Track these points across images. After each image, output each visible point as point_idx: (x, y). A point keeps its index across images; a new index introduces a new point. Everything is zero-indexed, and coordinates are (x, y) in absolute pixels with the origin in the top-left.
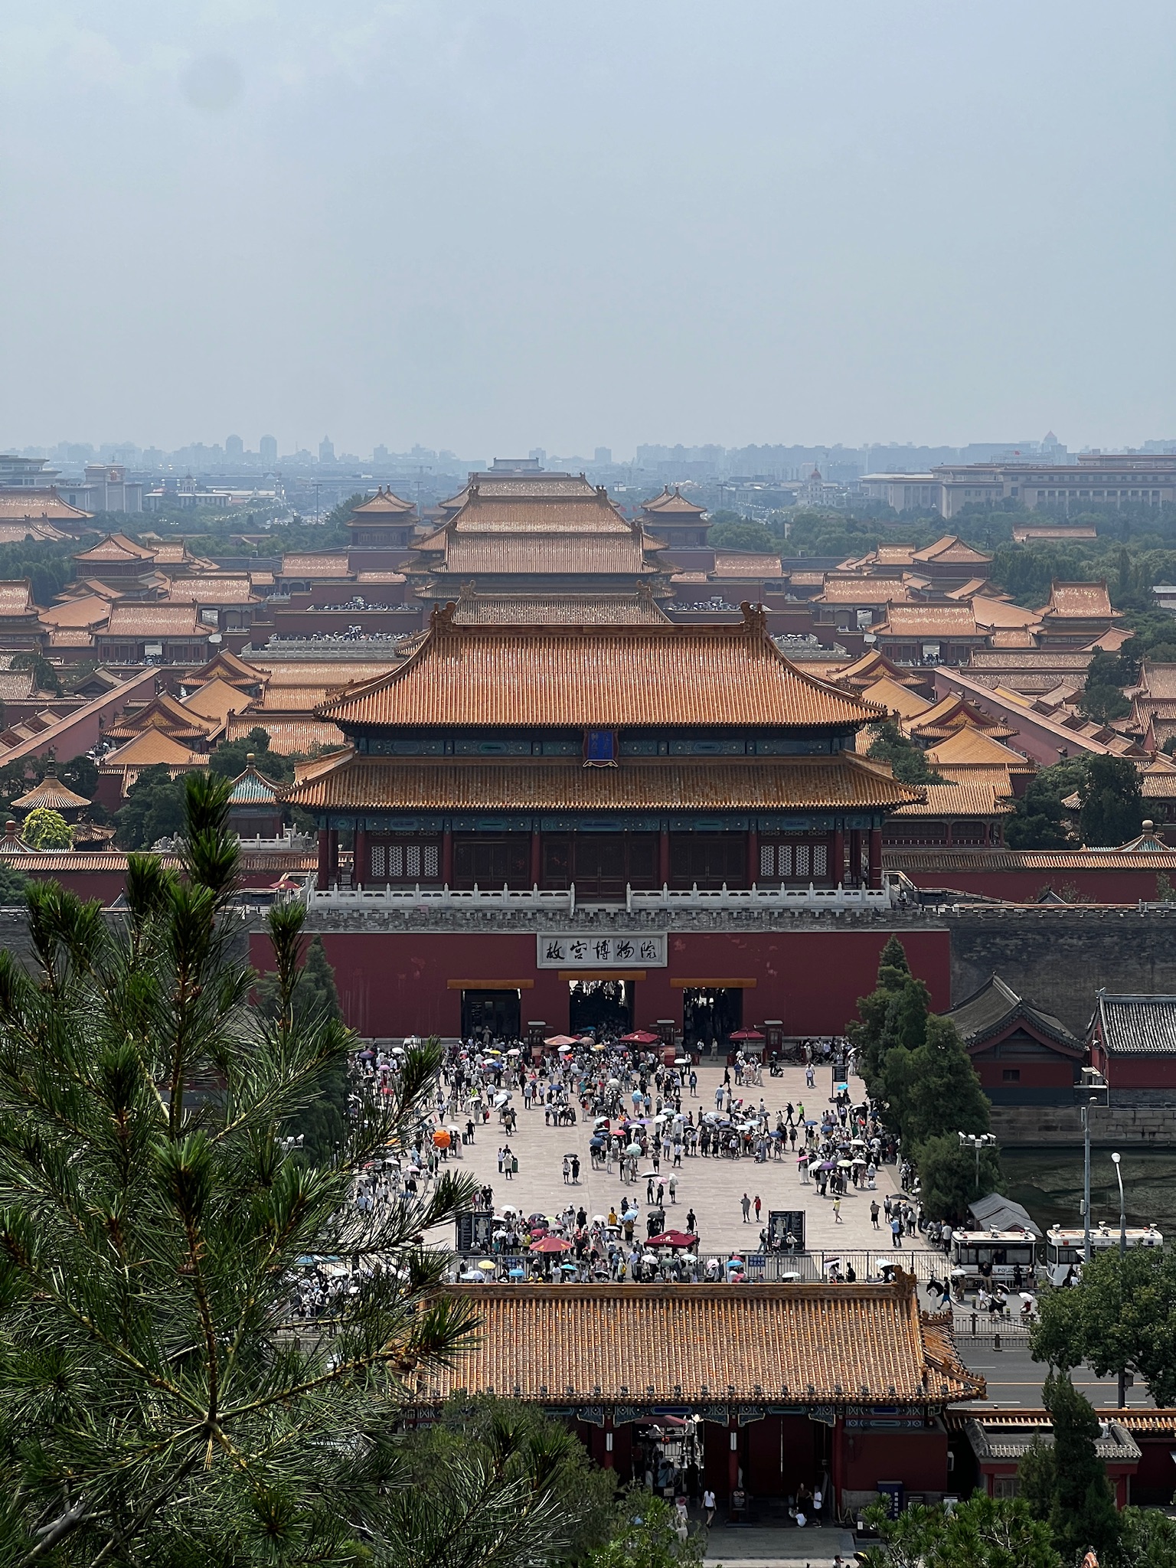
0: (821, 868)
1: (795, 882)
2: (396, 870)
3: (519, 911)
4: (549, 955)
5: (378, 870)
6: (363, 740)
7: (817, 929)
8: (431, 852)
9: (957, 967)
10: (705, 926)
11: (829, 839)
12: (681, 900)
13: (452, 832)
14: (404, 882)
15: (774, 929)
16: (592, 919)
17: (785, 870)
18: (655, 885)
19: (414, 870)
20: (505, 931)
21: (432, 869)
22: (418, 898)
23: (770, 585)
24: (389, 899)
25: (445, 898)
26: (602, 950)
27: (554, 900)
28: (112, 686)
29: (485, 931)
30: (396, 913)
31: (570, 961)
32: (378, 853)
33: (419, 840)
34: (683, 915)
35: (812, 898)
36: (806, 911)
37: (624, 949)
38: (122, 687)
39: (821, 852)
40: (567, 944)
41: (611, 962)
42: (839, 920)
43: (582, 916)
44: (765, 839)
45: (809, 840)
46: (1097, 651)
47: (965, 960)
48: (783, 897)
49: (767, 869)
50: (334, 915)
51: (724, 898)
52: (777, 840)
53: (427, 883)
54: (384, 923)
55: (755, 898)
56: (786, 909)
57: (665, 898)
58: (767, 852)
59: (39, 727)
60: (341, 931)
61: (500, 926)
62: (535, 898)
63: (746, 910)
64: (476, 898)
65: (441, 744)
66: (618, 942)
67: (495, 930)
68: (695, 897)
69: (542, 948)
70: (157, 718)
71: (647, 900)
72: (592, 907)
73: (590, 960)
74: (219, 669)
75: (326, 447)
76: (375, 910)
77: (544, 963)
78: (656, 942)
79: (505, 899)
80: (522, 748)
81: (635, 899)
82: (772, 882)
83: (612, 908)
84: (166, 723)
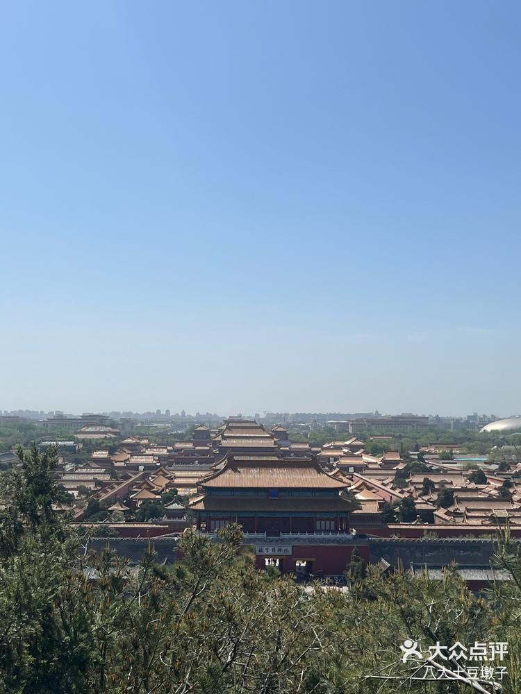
0: (333, 528)
1: (326, 531)
3: (251, 539)
5: (213, 527)
6: (209, 491)
7: (332, 544)
10: (302, 543)
11: (335, 519)
12: (295, 536)
16: (271, 541)
17: (323, 528)
18: (288, 532)
23: (306, 450)
26: (274, 550)
27: (261, 536)
28: (131, 477)
31: (265, 553)
32: (213, 522)
33: (225, 519)
34: (295, 540)
35: (331, 535)
36: (329, 540)
37: (280, 550)
38: (134, 477)
39: (333, 523)
40: (264, 548)
41: (276, 553)
42: (338, 542)
43: (268, 540)
44: (317, 519)
45: (330, 520)
46: (397, 469)
47: (373, 554)
48: (323, 535)
49: (318, 528)
51: (307, 535)
52: (321, 520)
55: (315, 535)
56: (323, 539)
57: (291, 535)
58: (318, 523)
59: (112, 488)
61: (246, 543)
62: (255, 535)
63: (312, 539)
66: (278, 547)
68: (299, 535)
69: (258, 549)
70: (145, 485)
71: (286, 536)
72: (271, 538)
73: (270, 552)
74: (161, 473)
77: (258, 553)
78: (288, 548)
80: (252, 494)
81: (283, 536)
82: (319, 531)
83: (276, 538)
84: (148, 487)
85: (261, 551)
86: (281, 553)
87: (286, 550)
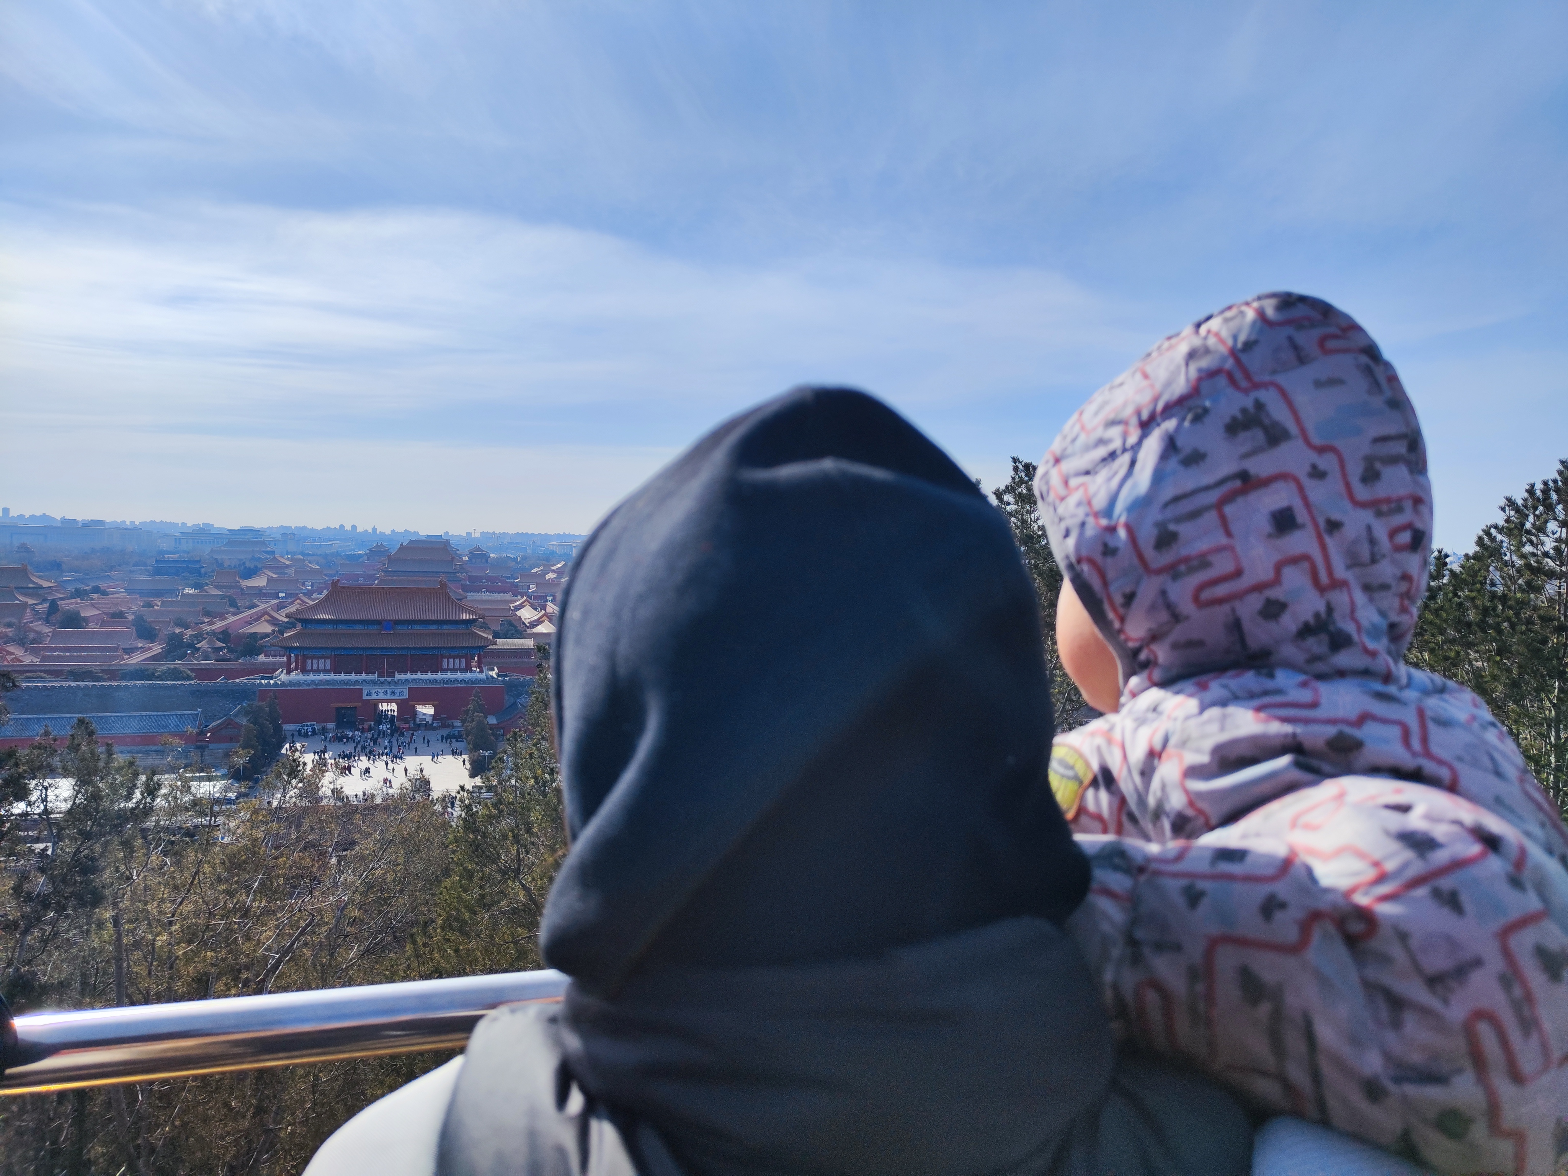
0: (463, 666)
1: (454, 670)
2: (315, 667)
3: (357, 680)
4: (367, 695)
5: (309, 667)
6: (304, 624)
7: (459, 685)
8: (328, 662)
9: (506, 697)
10: (422, 685)
11: (465, 656)
12: (414, 676)
13: (335, 655)
14: (318, 671)
15: (445, 685)
16: (382, 683)
17: (451, 666)
18: (406, 672)
19: (322, 667)
20: (352, 687)
21: (328, 667)
22: (322, 677)
24: (311, 677)
25: (332, 676)
26: (385, 693)
27: (370, 677)
29: (345, 687)
30: (313, 682)
31: (374, 697)
32: (309, 662)
33: (324, 658)
34: (414, 682)
35: (459, 675)
36: (456, 681)
37: (393, 693)
39: (463, 661)
40: (373, 691)
41: (389, 697)
42: (467, 683)
43: (379, 682)
44: (443, 657)
45: (460, 657)
47: (510, 695)
48: (449, 675)
49: (445, 666)
50: (291, 683)
51: (429, 676)
52: (448, 657)
53: (326, 671)
54: (309, 685)
55: (440, 676)
56: (449, 679)
57: (409, 676)
58: (445, 661)
60: (293, 688)
61: (350, 686)
62: (364, 676)
63: (435, 679)
64: (343, 676)
65: (332, 625)
66: (391, 690)
67: (348, 687)
68: (419, 676)
69: (365, 693)
71: (402, 677)
72: (382, 679)
73: (381, 696)
75: (374, 529)
76: (306, 681)
77: (365, 697)
78: (404, 690)
79: (353, 677)
80: (361, 627)
81: (398, 676)
82: (445, 670)
83: (389, 679)
85: (369, 694)
86: (396, 697)
87: (401, 693)
